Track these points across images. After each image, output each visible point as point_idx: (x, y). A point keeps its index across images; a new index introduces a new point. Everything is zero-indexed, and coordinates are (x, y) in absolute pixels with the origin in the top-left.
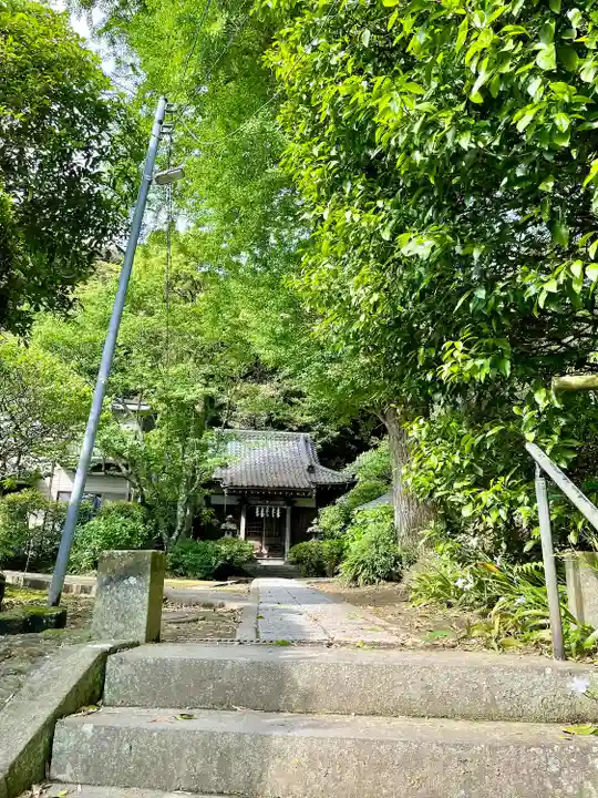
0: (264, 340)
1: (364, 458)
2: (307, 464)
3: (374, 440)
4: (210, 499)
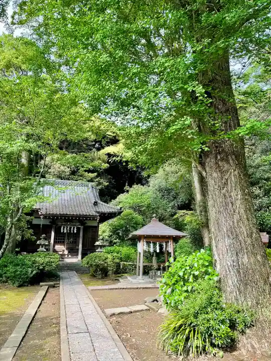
1: (121, 197)
2: (93, 201)
3: (127, 188)
4: (31, 222)
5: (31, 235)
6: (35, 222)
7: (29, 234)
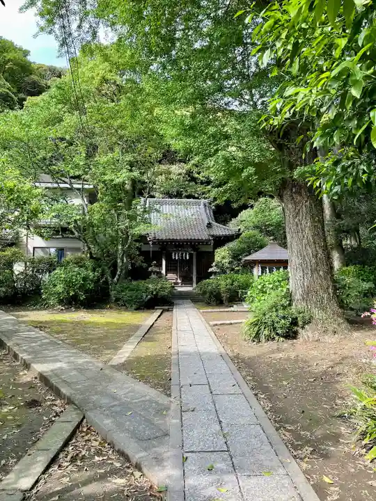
0: (173, 132)
1: (244, 214)
2: (207, 222)
3: (251, 202)
4: (140, 248)
5: (142, 262)
6: (144, 248)
7: (140, 261)
